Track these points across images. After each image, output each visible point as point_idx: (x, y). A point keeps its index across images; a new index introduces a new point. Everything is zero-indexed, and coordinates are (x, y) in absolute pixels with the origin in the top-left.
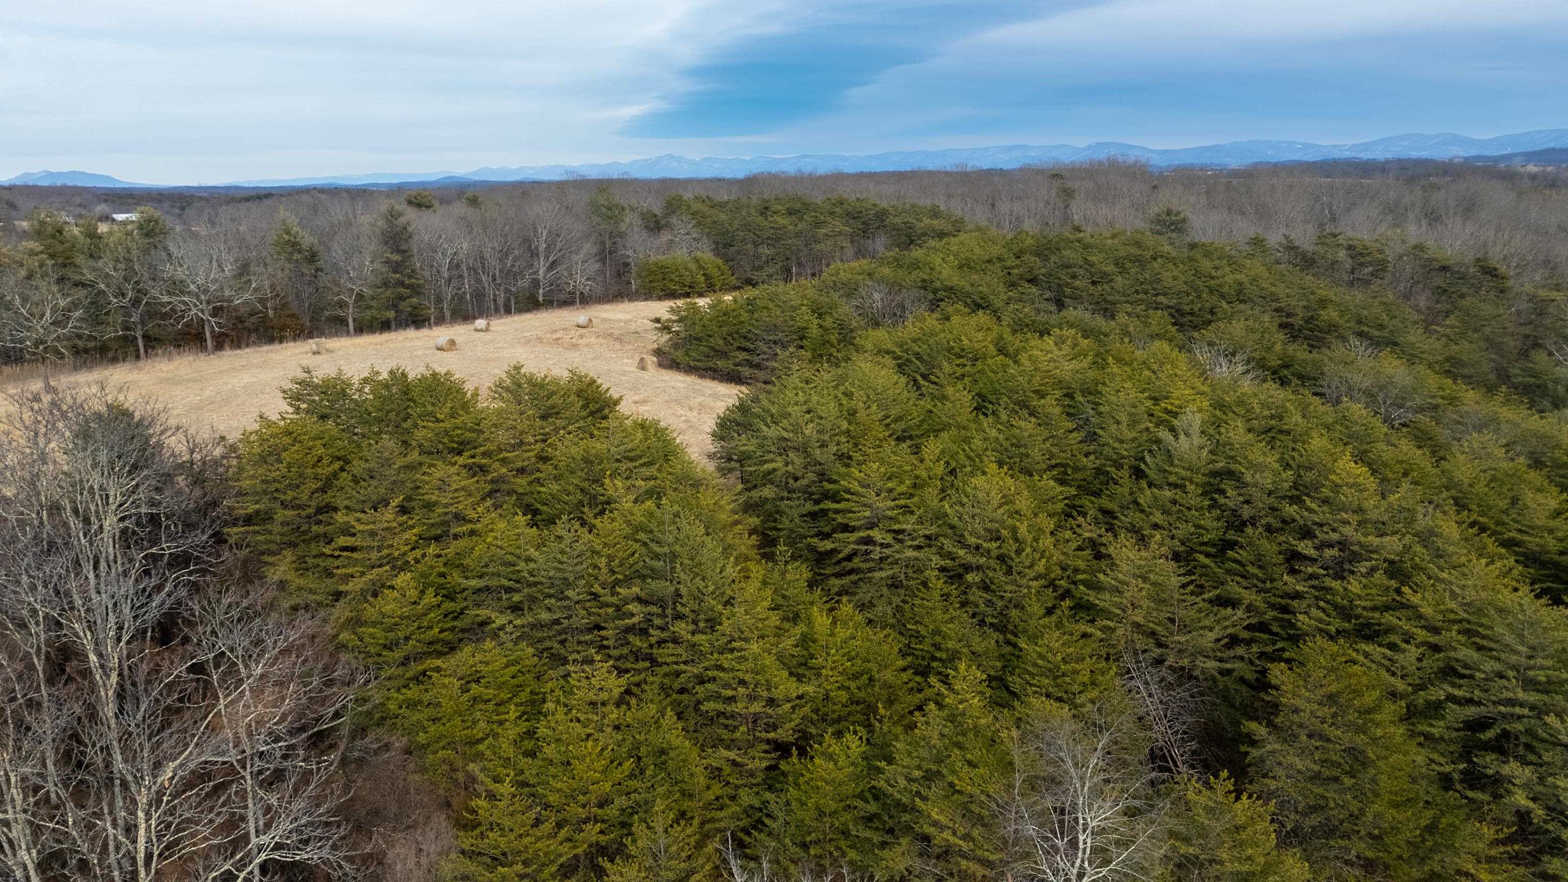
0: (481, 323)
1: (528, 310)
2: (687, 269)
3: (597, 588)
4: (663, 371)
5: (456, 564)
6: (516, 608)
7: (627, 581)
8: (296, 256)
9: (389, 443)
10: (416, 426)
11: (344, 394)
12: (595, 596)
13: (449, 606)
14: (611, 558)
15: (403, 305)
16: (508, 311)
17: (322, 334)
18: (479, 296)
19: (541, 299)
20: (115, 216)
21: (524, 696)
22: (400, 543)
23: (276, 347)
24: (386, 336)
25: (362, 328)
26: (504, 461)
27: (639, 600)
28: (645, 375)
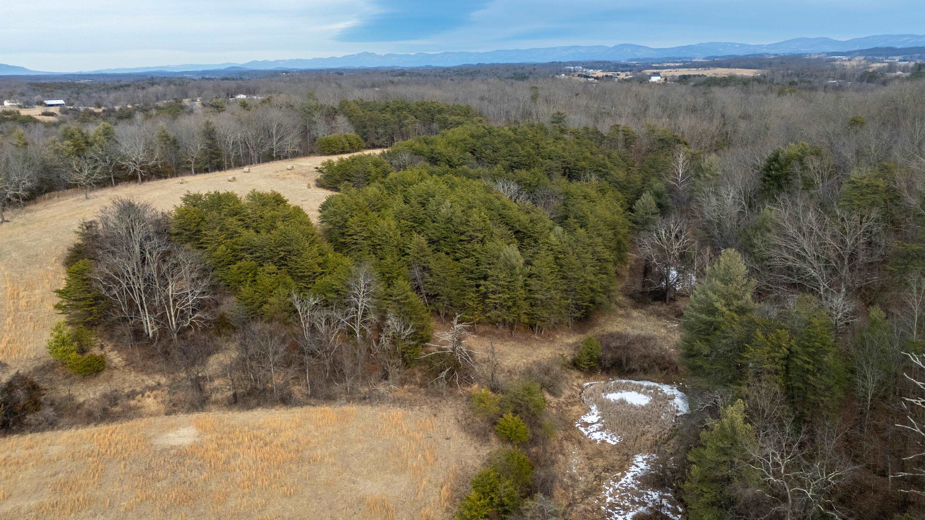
0: (246, 169)
1: (268, 161)
2: (340, 141)
3: (272, 248)
4: (317, 189)
5: (235, 243)
6: (251, 254)
7: (280, 246)
8: (168, 142)
9: (215, 213)
10: (223, 208)
11: (200, 199)
12: (272, 250)
13: (233, 253)
14: (275, 240)
15: (214, 161)
16: (259, 162)
17: (182, 175)
18: (247, 155)
19: (274, 155)
20: (45, 102)
21: (253, 272)
22: (221, 238)
23: (163, 181)
24: (207, 175)
25: (198, 171)
26: (249, 218)
27: (283, 251)
28: (309, 190)
